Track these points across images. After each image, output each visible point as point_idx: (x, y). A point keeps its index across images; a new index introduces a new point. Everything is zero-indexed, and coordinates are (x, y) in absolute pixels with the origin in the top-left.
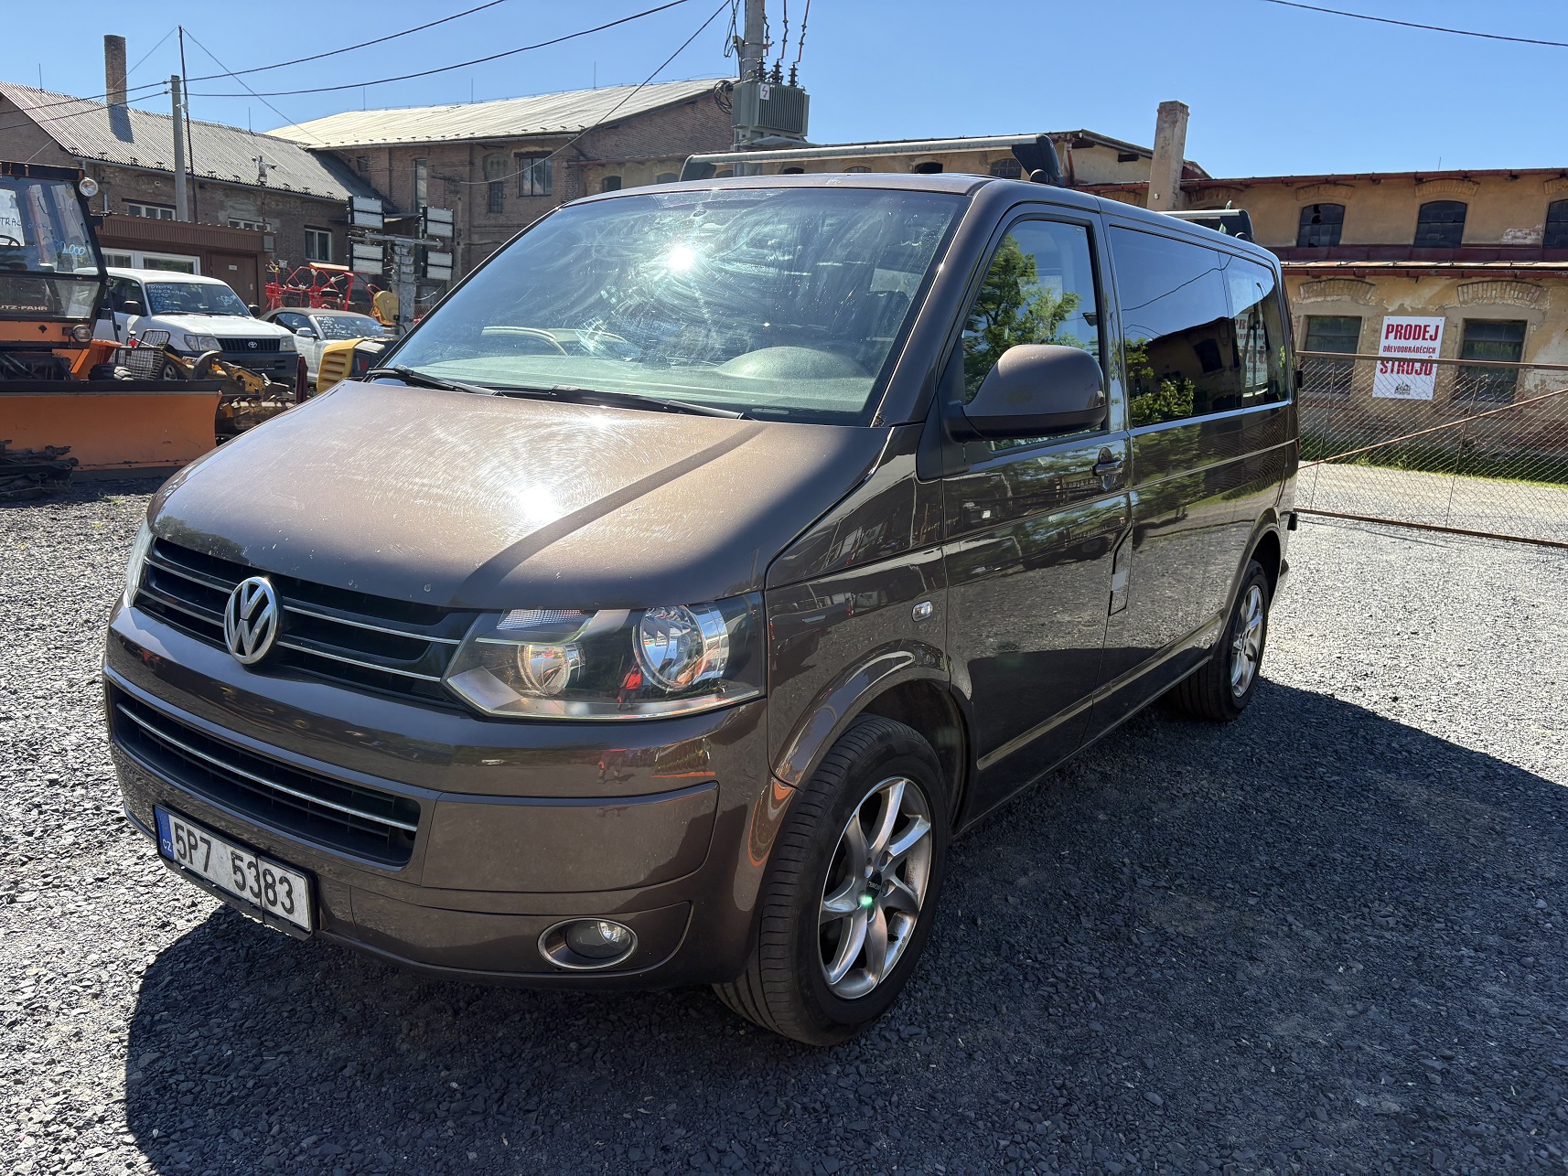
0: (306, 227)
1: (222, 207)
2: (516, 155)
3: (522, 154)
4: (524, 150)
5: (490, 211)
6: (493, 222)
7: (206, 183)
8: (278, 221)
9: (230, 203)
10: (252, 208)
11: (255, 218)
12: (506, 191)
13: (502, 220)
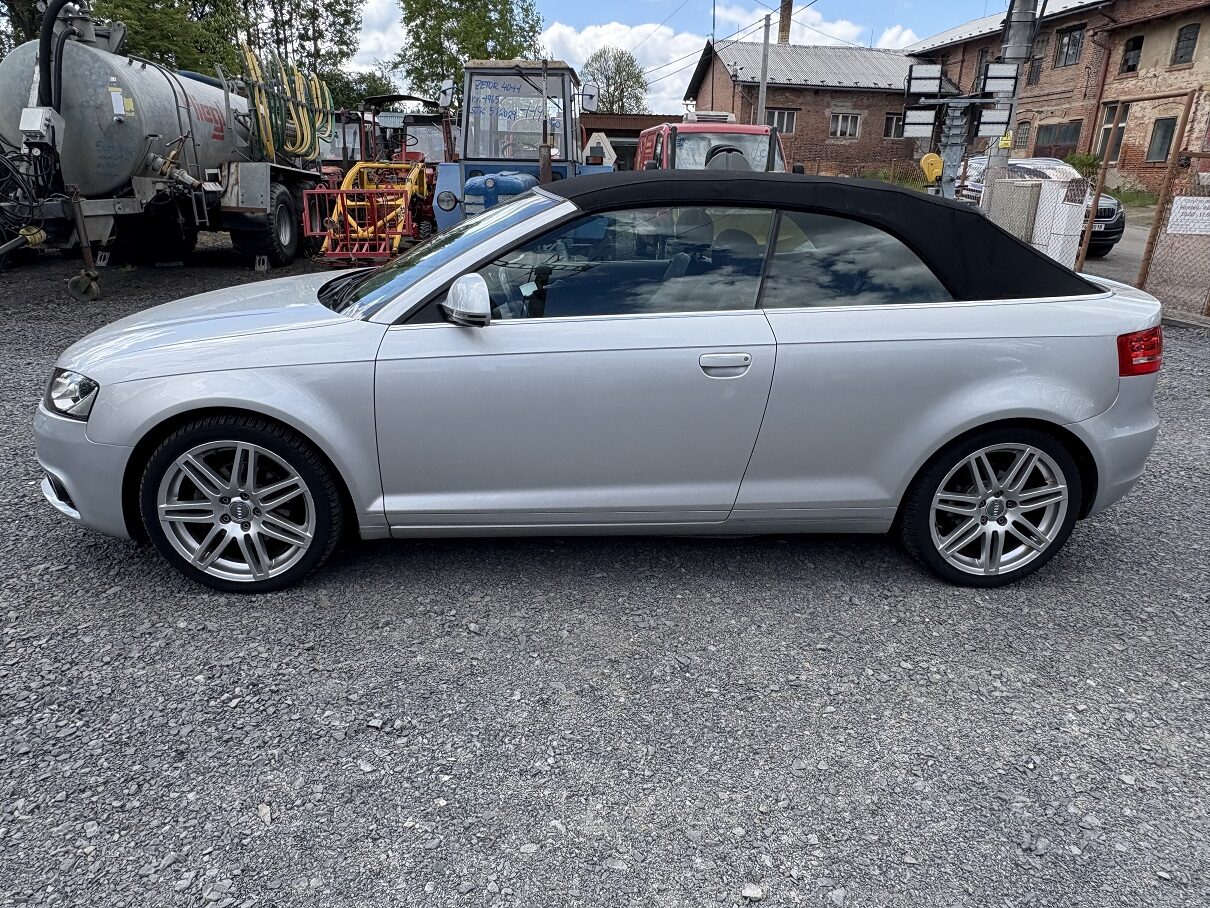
0: (888, 113)
1: (828, 106)
2: (1058, 31)
3: (1063, 29)
4: (1064, 26)
5: (1029, 83)
6: (1029, 94)
7: (818, 90)
8: (866, 111)
9: (834, 103)
10: (848, 104)
11: (850, 111)
12: (1044, 65)
13: (1035, 93)
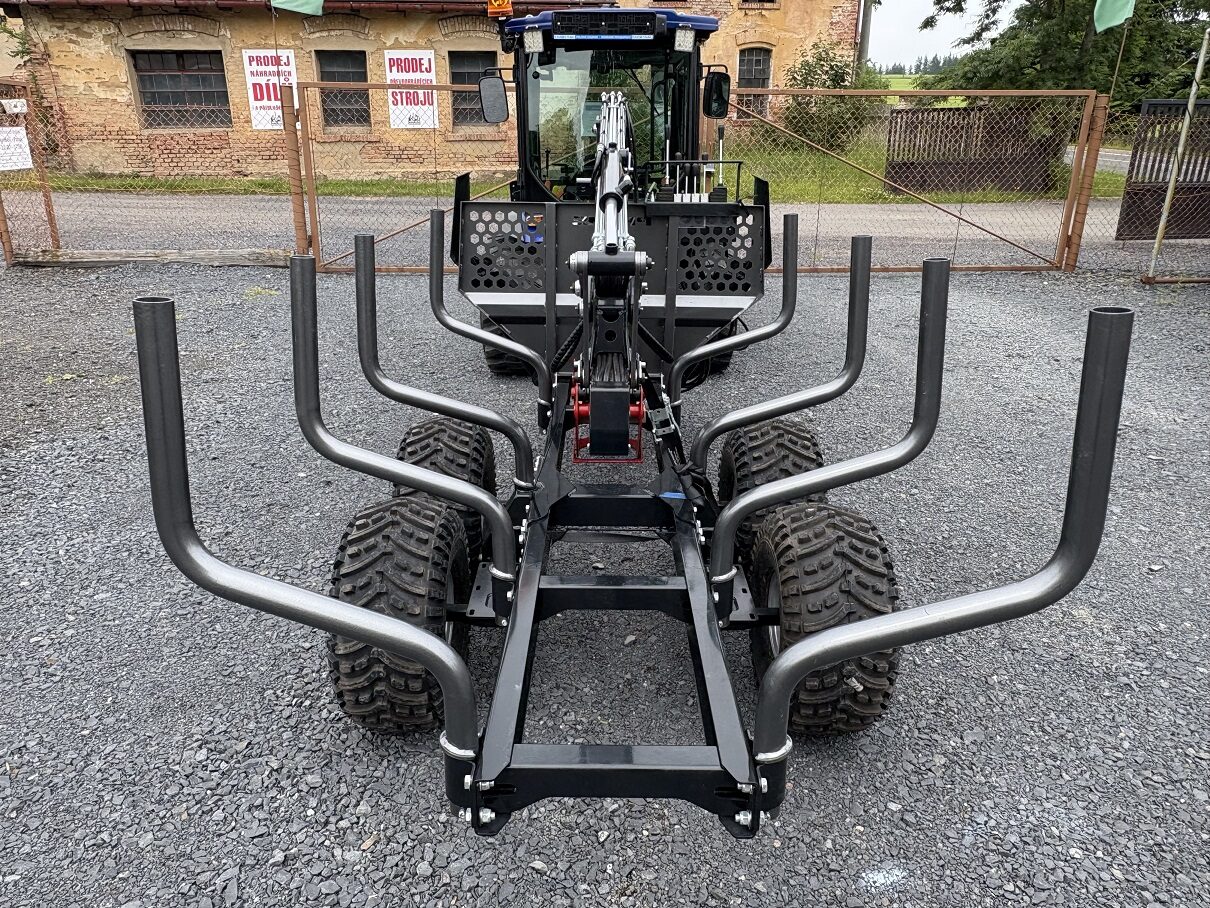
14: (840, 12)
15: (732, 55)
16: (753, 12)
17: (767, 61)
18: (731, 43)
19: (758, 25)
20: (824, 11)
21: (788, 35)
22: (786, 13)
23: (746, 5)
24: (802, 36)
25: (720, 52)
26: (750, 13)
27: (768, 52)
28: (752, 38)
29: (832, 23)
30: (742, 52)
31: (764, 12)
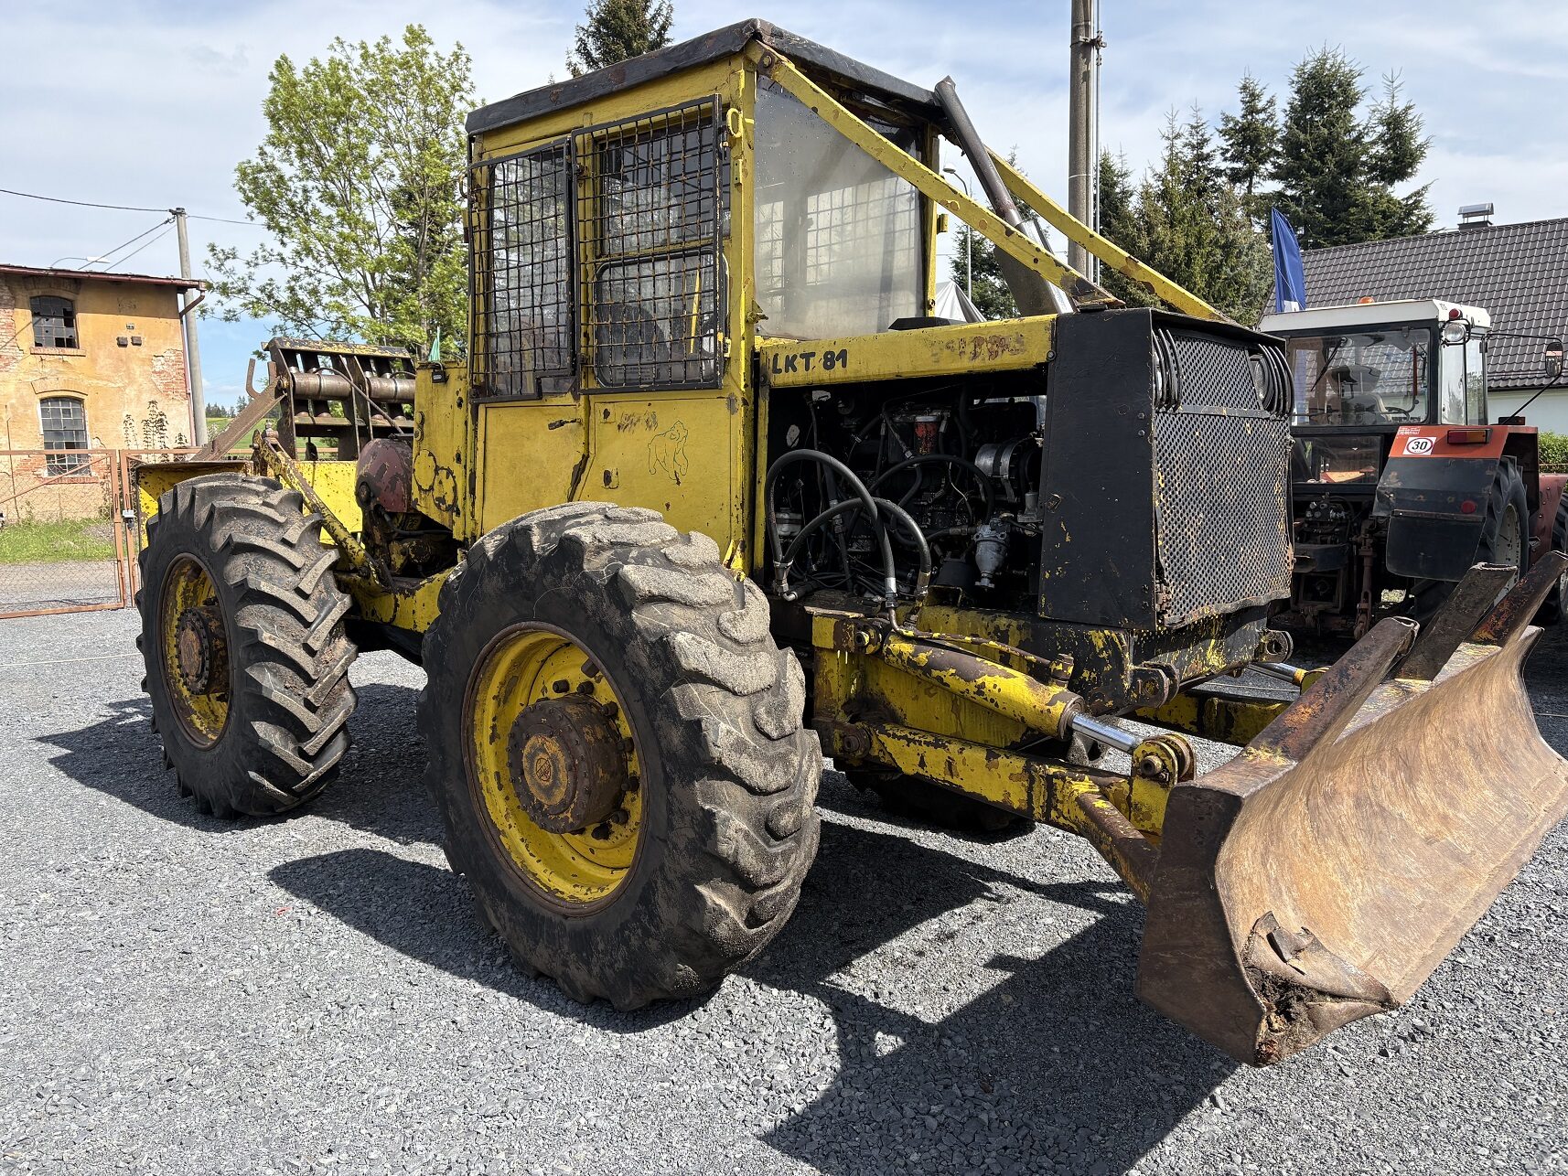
14: (163, 361)
15: (31, 405)
16: (52, 358)
17: (82, 412)
18: (27, 391)
19: (60, 372)
20: (143, 360)
21: (101, 383)
22: (94, 361)
23: (40, 350)
24: (120, 385)
25: (13, 401)
26: (48, 358)
27: (80, 401)
28: (55, 386)
29: (155, 372)
30: (43, 401)
31: (65, 358)
